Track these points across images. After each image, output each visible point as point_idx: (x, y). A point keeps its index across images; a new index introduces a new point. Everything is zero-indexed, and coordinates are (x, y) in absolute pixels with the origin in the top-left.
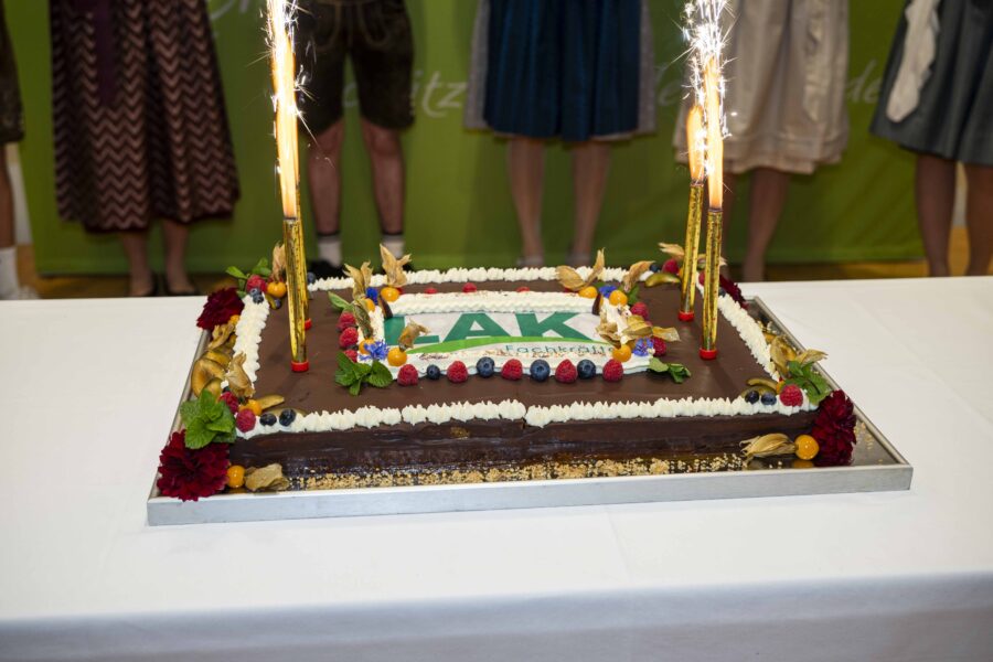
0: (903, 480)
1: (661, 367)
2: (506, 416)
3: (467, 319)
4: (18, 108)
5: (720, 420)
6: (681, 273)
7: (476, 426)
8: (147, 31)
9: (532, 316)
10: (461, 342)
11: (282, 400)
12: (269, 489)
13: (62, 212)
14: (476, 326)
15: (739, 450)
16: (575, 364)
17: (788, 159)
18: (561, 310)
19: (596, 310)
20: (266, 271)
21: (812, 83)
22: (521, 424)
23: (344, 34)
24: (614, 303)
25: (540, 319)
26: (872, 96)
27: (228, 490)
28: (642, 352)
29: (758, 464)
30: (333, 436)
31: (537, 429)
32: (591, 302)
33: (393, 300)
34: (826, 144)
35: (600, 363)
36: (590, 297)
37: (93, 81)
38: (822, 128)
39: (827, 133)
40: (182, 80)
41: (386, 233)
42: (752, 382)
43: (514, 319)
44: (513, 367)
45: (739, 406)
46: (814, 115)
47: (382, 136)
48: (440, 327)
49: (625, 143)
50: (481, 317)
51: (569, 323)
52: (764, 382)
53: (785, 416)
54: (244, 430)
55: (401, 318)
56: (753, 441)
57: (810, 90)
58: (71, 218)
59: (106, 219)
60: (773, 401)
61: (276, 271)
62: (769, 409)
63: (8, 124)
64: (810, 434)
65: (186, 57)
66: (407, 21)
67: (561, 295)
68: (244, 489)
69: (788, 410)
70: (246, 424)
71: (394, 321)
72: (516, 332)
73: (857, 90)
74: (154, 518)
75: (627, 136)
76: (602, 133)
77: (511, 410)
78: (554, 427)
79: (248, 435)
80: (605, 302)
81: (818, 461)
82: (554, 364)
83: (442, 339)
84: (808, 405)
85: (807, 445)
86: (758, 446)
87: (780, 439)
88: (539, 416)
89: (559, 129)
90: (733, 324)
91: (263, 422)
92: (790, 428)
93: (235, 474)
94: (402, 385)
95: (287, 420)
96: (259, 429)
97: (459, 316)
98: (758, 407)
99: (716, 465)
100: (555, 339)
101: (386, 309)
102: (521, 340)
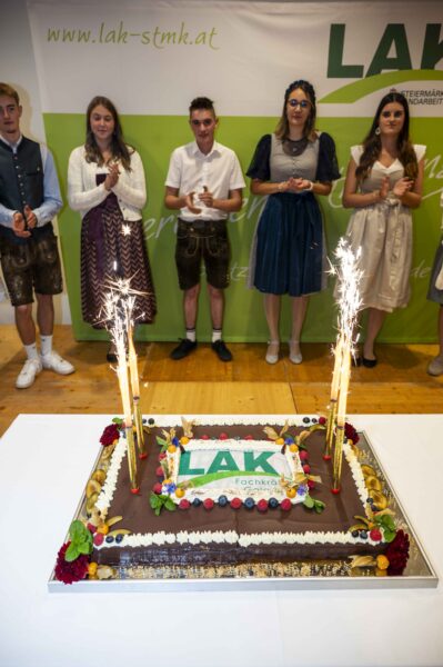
1: (310, 504)
2: (228, 541)
4: (61, 280)
5: (338, 546)
9: (252, 454)
10: (215, 474)
11: (121, 519)
13: (85, 319)
14: (224, 463)
15: (348, 561)
16: (267, 500)
17: (382, 305)
18: (266, 450)
19: (283, 451)
21: (392, 275)
23: (200, 250)
24: (291, 450)
25: (256, 456)
28: (301, 492)
31: (243, 548)
32: (281, 447)
33: (187, 443)
34: (399, 301)
35: (280, 500)
36: (280, 444)
37: (94, 268)
38: (397, 294)
39: (399, 296)
41: (214, 329)
43: (242, 456)
44: (236, 501)
45: (345, 538)
46: (394, 289)
47: (215, 290)
48: (206, 462)
50: (225, 454)
51: (269, 460)
52: (362, 518)
53: (371, 546)
54: (97, 545)
55: (189, 453)
57: (392, 278)
58: (88, 322)
60: (366, 537)
62: (364, 541)
63: (56, 287)
64: (385, 555)
65: (134, 259)
67: (267, 443)
69: (374, 543)
71: (185, 455)
72: (242, 467)
73: (416, 273)
77: (231, 537)
79: (99, 547)
80: (288, 447)
82: (257, 499)
83: (206, 471)
84: (385, 540)
85: (383, 561)
86: (357, 562)
87: (369, 559)
88: (246, 540)
89: (287, 291)
91: (107, 541)
92: (374, 552)
94: (181, 510)
95: (119, 540)
96: (105, 545)
97: (216, 453)
98: (359, 540)
99: (334, 570)
100: (261, 474)
101: (182, 449)
102: (244, 474)
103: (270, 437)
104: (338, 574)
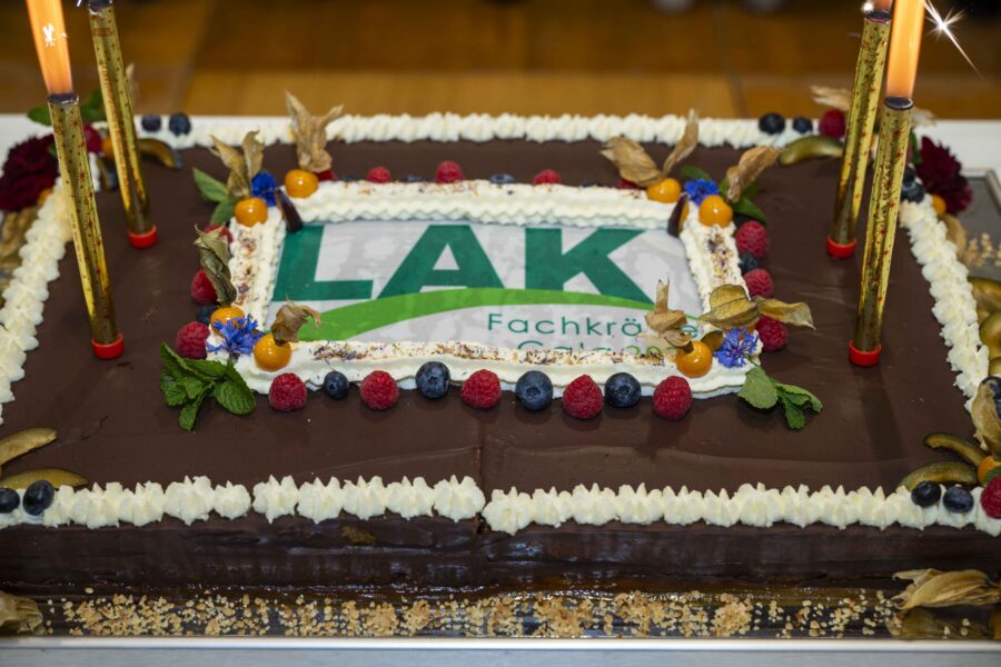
1: (764, 394)
2: (444, 511)
3: (438, 235)
9: (554, 235)
10: (410, 298)
11: (52, 437)
14: (447, 261)
15: (891, 590)
16: (601, 382)
18: (610, 223)
19: (675, 227)
22: (479, 524)
24: (706, 220)
25: (569, 243)
28: (732, 357)
30: (121, 535)
31: (502, 537)
32: (665, 211)
33: (306, 193)
35: (650, 379)
36: (665, 200)
42: (936, 442)
43: (518, 241)
44: (484, 383)
45: (897, 508)
48: (379, 259)
50: (459, 235)
51: (618, 256)
52: (958, 445)
53: (984, 535)
55: (317, 229)
56: (917, 576)
60: (965, 507)
62: (958, 520)
67: (613, 193)
69: (995, 526)
71: (305, 237)
72: (513, 274)
77: (457, 498)
80: (693, 211)
82: (561, 378)
83: (377, 289)
86: (926, 589)
87: (973, 578)
88: (512, 511)
90: (927, 273)
94: (276, 410)
97: (419, 230)
98: (937, 514)
99: (840, 618)
100: (584, 299)
101: (291, 215)
102: (519, 298)
103: (625, 174)
104: (853, 630)
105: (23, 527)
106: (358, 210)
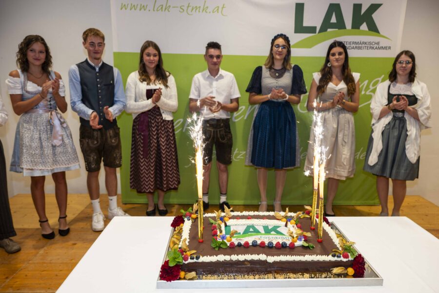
0: (380, 283)
1: (306, 245)
2: (261, 259)
3: (249, 227)
4: (121, 158)
5: (324, 262)
6: (311, 214)
7: (252, 262)
8: (158, 138)
9: (267, 227)
10: (247, 234)
11: (196, 252)
12: (192, 279)
13: (131, 187)
14: (251, 230)
15: (330, 271)
16: (281, 243)
17: (338, 176)
18: (275, 225)
19: (286, 226)
20: (191, 211)
21: (344, 154)
22: (266, 262)
23: (213, 138)
24: (291, 224)
25: (270, 228)
26: (362, 157)
27: (180, 279)
28: (300, 240)
29: (336, 276)
30: (210, 264)
31: (270, 263)
32: (285, 223)
33: (228, 221)
34: (349, 172)
35: (288, 243)
36: (284, 221)
37: (142, 151)
38: (347, 167)
39: (349, 169)
40: (166, 151)
41: (222, 194)
42: (334, 250)
43: (262, 228)
44: (263, 243)
45: (330, 258)
46: (345, 164)
47: (222, 166)
48: (241, 230)
49: (292, 170)
50: (253, 226)
51: (278, 229)
52: (337, 250)
53: (343, 262)
54: (185, 261)
55: (230, 226)
56: (334, 269)
57: (344, 156)
58: (133, 188)
59: (142, 190)
60: (340, 257)
61: (194, 211)
62: (339, 259)
63: (118, 162)
64: (352, 267)
65: (168, 145)
66: (231, 135)
67: (276, 221)
68: (184, 278)
69: (345, 260)
70: (186, 259)
71: (227, 227)
72: (263, 232)
73: (358, 156)
74: (158, 287)
75: (292, 168)
76: (286, 167)
77: (262, 257)
78: (275, 263)
79: (186, 262)
80: (289, 223)
81: (355, 276)
82: (275, 243)
83: (242, 233)
84: (351, 258)
85: (351, 271)
86: (336, 270)
87: (342, 269)
88: (271, 259)
89: (273, 165)
90: (327, 231)
91: (191, 259)
92: (346, 265)
93: (182, 274)
94: (230, 248)
95: (198, 258)
96: (190, 261)
97: (246, 226)
98: (336, 259)
99: (323, 276)
100: (274, 234)
101: (225, 224)
102: (264, 234)
103: (277, 218)
104: (326, 277)
105: (196, 262)
106: (236, 224)
